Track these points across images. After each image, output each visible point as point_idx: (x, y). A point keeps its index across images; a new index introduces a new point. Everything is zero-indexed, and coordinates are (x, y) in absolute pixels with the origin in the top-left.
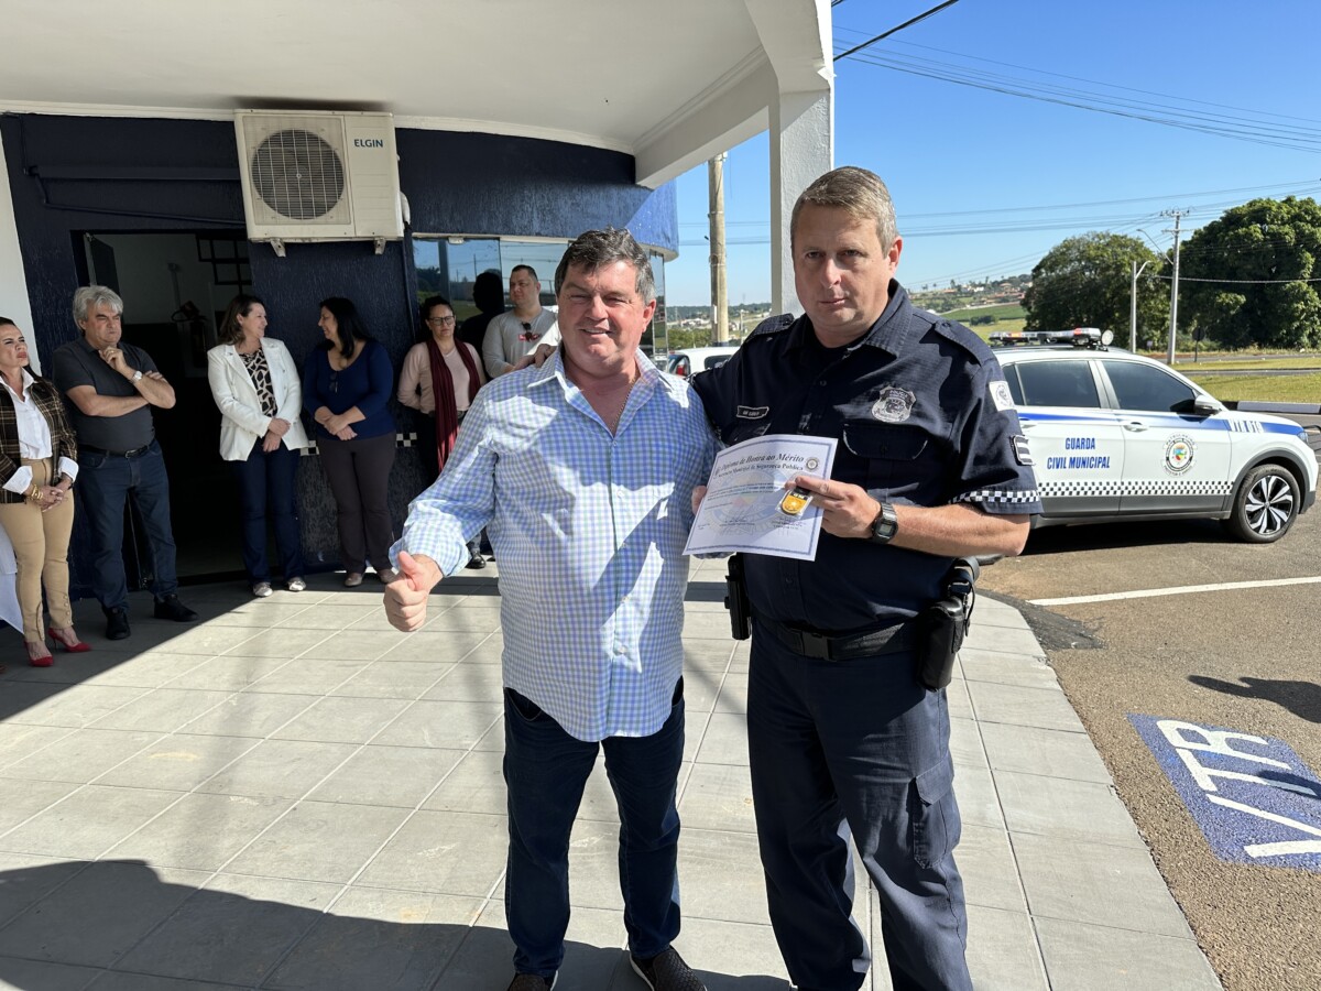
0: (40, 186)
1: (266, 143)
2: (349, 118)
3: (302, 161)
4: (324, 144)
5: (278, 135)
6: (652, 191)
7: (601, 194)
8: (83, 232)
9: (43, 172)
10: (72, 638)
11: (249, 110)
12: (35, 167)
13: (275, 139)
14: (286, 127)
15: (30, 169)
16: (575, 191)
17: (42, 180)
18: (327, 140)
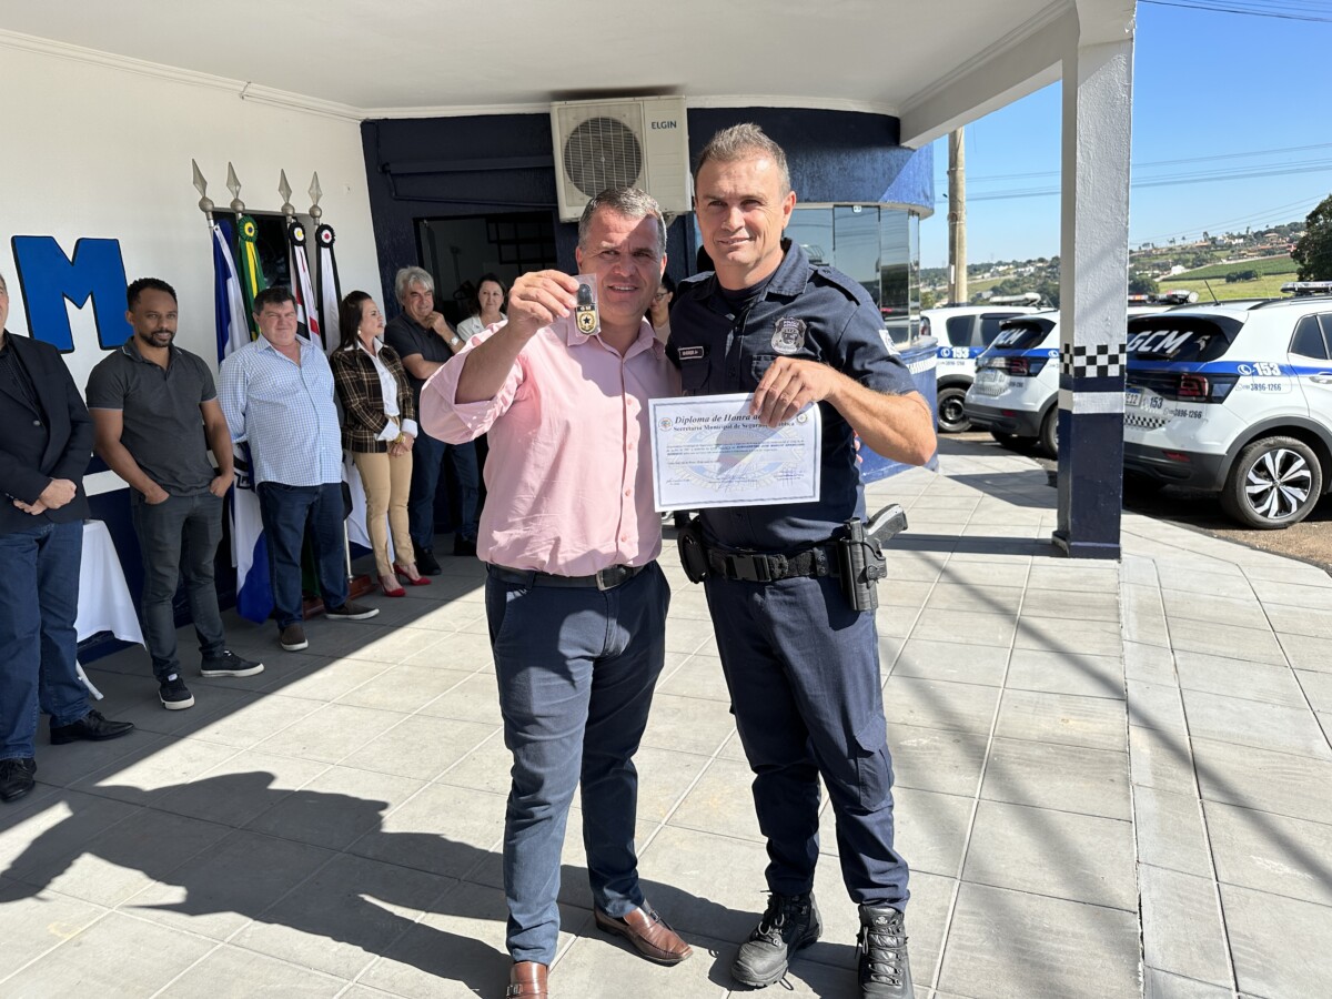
0: (391, 181)
1: (576, 131)
2: (649, 101)
3: (607, 146)
4: (626, 129)
5: (587, 123)
6: (914, 151)
7: (867, 157)
8: (422, 219)
9: (394, 168)
10: (415, 575)
11: (563, 102)
12: (388, 164)
13: (584, 127)
14: (594, 115)
15: (383, 168)
16: (843, 156)
17: (392, 175)
18: (628, 124)
